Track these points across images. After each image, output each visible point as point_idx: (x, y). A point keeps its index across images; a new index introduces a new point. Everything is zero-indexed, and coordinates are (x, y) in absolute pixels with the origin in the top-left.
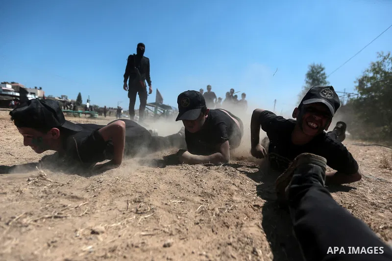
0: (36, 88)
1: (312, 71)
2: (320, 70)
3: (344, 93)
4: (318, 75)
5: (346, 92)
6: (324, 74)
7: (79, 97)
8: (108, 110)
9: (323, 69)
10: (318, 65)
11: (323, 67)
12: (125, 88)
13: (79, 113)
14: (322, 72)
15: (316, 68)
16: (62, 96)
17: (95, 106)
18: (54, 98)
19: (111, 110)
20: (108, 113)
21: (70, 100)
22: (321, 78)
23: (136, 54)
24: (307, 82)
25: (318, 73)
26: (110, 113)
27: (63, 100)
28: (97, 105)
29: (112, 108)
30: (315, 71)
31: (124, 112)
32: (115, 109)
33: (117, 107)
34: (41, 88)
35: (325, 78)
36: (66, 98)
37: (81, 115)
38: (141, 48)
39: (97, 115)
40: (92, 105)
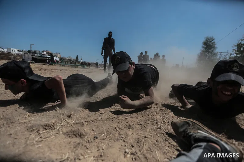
0: (57, 53)
1: (207, 40)
2: (212, 40)
3: (227, 53)
4: (210, 43)
5: (228, 52)
6: (214, 42)
7: (77, 57)
8: (91, 64)
9: (213, 40)
10: (210, 37)
11: (213, 38)
12: (102, 55)
13: (77, 66)
14: (213, 42)
15: (209, 39)
16: (69, 57)
17: (85, 62)
18: (65, 58)
19: (92, 64)
20: (91, 65)
21: (72, 59)
22: (212, 45)
23: (108, 37)
24: (203, 47)
25: (211, 42)
26: (92, 65)
27: (69, 59)
28: (86, 61)
29: (93, 63)
30: (208, 41)
31: (99, 65)
32: (94, 63)
33: (95, 62)
34: (59, 53)
35: (215, 44)
36: (71, 58)
37: (78, 67)
38: (110, 34)
39: (86, 67)
40: (83, 61)
